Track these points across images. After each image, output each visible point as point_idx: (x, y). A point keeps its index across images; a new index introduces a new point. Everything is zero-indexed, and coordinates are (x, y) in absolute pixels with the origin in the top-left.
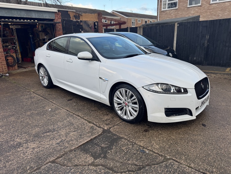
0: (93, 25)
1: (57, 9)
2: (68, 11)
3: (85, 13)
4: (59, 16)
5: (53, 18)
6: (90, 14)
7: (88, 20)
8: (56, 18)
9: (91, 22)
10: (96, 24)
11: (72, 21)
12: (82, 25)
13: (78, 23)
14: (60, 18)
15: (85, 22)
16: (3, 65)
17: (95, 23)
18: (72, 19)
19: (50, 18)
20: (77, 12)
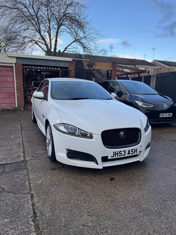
0: (106, 73)
1: (72, 59)
2: (82, 60)
3: (99, 62)
4: (73, 65)
5: (68, 67)
6: (104, 63)
7: (102, 68)
8: (70, 66)
9: (104, 71)
10: (110, 72)
11: (85, 69)
12: (94, 73)
13: (90, 71)
14: (74, 67)
15: (98, 70)
16: (22, 101)
17: (108, 71)
18: (85, 68)
19: (65, 66)
20: (91, 62)
